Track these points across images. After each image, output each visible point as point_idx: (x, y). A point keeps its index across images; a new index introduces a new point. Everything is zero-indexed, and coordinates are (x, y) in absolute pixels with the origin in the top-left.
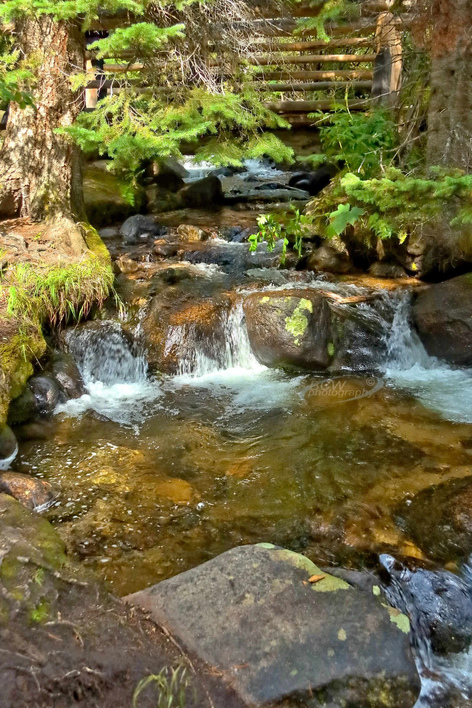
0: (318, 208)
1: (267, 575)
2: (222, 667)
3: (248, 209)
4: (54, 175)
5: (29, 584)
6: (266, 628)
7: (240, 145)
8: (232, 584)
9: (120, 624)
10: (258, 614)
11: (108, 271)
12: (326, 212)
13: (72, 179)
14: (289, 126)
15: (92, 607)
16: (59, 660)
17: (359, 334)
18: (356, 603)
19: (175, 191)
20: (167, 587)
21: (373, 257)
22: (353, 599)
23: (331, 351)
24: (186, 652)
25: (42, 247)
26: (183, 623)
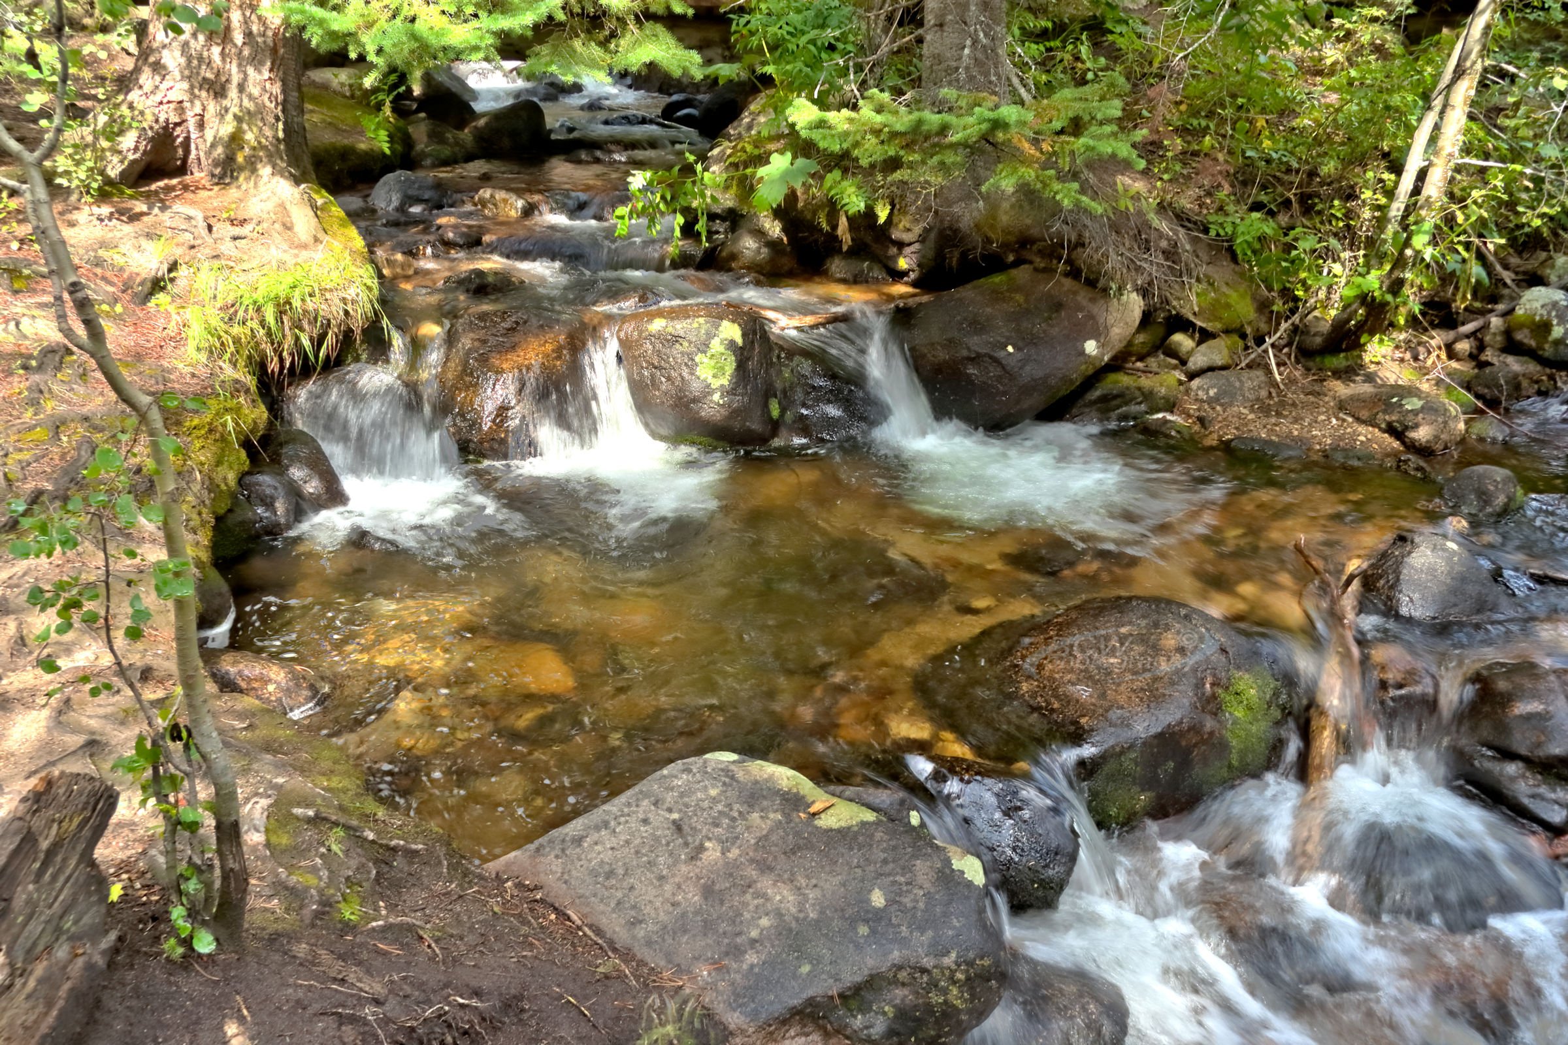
0: (731, 160)
1: (736, 807)
2: (680, 970)
3: (597, 161)
4: (250, 97)
5: (322, 856)
6: (748, 897)
7: (604, 44)
8: (678, 827)
9: (495, 913)
10: (731, 875)
11: (366, 273)
12: (746, 167)
13: (285, 103)
14: (691, 12)
15: (439, 887)
16: (408, 989)
17: (820, 382)
18: (893, 843)
19: (460, 126)
20: (563, 841)
21: (831, 244)
22: (886, 837)
23: (775, 412)
24: (615, 950)
25: (237, 231)
26: (602, 900)
